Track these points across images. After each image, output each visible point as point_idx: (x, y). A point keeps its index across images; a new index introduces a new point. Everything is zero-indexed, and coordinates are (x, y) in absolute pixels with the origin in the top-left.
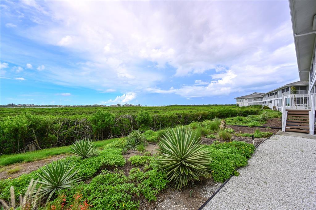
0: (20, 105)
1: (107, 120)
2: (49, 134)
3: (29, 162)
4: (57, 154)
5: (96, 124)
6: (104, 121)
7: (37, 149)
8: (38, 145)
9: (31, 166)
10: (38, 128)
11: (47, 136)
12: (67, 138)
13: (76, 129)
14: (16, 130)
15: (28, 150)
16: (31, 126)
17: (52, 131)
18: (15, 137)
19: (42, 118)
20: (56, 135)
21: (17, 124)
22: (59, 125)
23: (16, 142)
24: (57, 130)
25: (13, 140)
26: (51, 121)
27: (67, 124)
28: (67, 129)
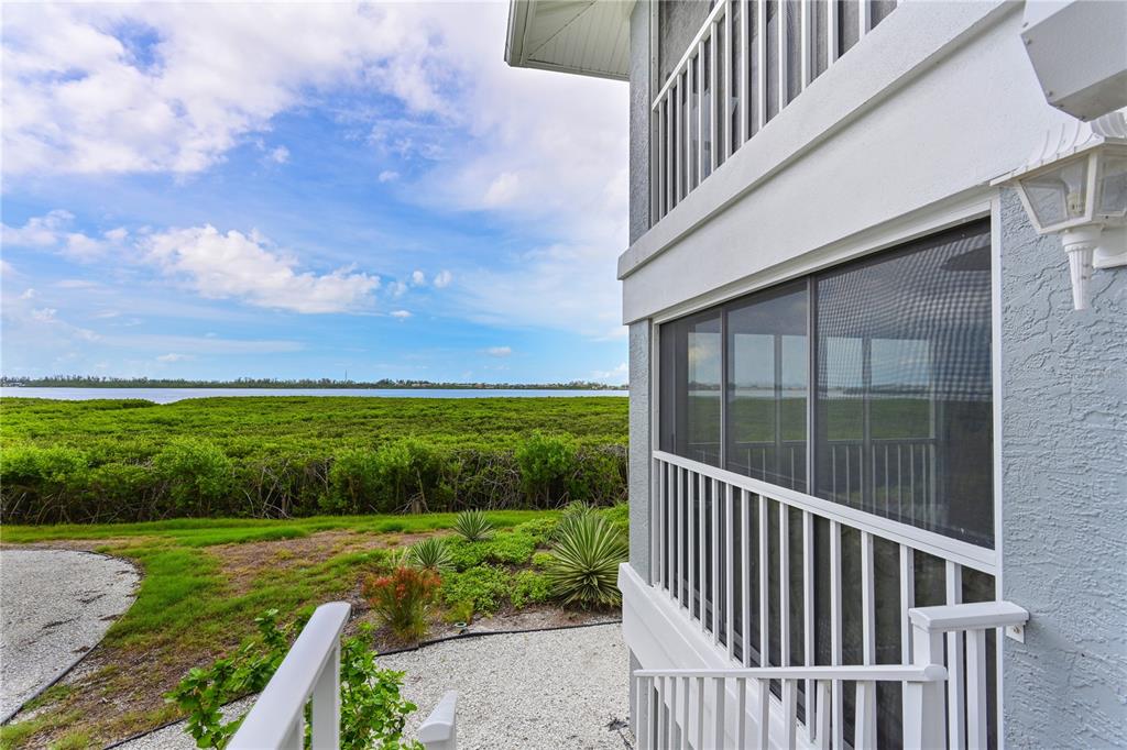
0: (401, 382)
1: (552, 461)
2: (442, 484)
3: (408, 533)
4: (444, 528)
5: (531, 470)
6: (546, 462)
7: (423, 511)
8: (424, 502)
9: (409, 540)
10: (425, 469)
11: (437, 486)
12: (474, 494)
13: (492, 475)
14: (394, 471)
15: (409, 511)
16: (416, 464)
17: (447, 477)
18: (393, 482)
19: (431, 449)
20: (453, 488)
21: (396, 461)
22: (458, 466)
23: (394, 492)
24: (455, 477)
25: (390, 489)
26: (445, 457)
27: (475, 462)
28: (474, 474)
